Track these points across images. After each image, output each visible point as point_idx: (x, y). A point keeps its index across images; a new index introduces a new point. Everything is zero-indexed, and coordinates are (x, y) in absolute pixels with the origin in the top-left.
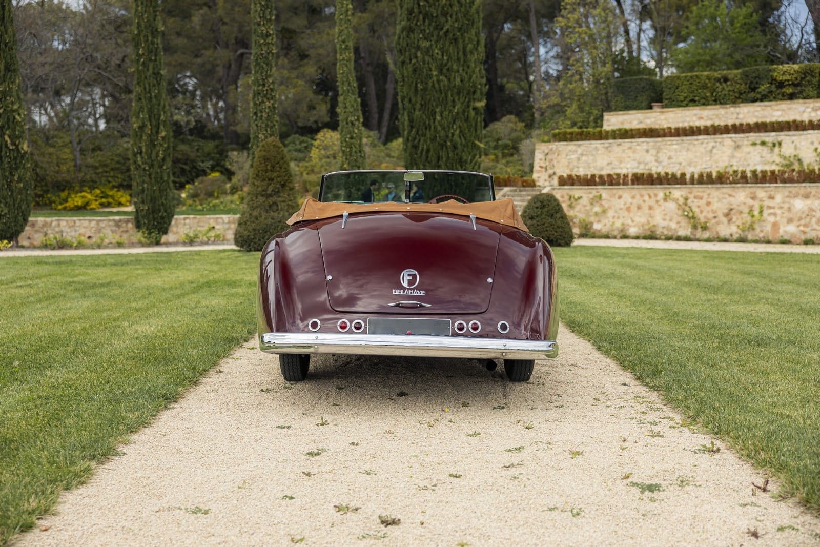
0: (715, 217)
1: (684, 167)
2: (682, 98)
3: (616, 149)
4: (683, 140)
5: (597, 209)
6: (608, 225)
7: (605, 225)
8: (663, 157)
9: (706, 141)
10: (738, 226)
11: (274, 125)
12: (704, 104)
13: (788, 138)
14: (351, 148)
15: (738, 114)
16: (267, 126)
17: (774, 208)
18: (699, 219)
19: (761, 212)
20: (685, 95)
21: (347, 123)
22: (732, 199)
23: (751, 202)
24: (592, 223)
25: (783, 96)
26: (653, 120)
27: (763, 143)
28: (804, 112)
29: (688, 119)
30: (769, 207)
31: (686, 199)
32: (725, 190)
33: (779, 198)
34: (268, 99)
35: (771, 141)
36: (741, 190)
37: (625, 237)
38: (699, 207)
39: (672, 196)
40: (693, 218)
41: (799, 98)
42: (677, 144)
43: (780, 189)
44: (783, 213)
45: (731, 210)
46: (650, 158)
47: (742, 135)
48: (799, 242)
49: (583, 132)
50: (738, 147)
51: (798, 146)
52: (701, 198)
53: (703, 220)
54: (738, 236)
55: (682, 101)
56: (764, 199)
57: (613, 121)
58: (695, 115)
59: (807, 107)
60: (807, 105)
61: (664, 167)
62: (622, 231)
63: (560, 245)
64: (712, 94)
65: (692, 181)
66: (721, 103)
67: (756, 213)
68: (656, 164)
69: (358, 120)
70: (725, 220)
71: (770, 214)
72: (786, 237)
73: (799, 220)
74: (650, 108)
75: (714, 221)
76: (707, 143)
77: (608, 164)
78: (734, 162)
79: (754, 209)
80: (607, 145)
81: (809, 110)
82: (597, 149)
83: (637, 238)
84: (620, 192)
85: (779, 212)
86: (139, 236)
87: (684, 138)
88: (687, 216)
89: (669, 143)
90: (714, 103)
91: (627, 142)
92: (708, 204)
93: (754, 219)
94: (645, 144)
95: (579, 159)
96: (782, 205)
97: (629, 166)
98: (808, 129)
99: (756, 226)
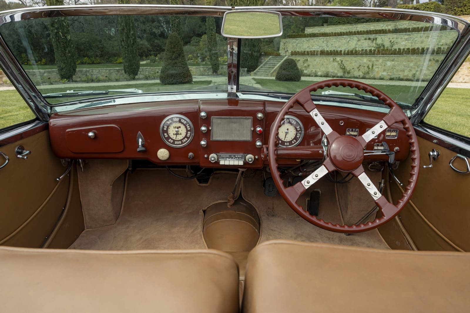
0: (353, 69)
1: (337, 48)
2: (335, 22)
3: (311, 41)
4: (337, 38)
5: (305, 65)
6: (310, 71)
7: (309, 71)
8: (329, 44)
9: (347, 38)
10: (363, 72)
11: (180, 30)
12: (344, 24)
13: (380, 36)
14: (211, 39)
15: (357, 27)
16: (177, 30)
17: (378, 65)
18: (347, 69)
19: (373, 66)
20: (337, 20)
21: (210, 30)
22: (361, 61)
23: (369, 63)
24: (303, 70)
25: (375, 20)
26: (324, 30)
27: (369, 39)
28: (383, 27)
29: (337, 30)
30: (376, 65)
31: (342, 61)
32: (358, 58)
33: (381, 61)
34: (177, 18)
35: (373, 38)
36: (365, 57)
37: (316, 76)
38: (347, 64)
39: (336, 60)
40: (344, 69)
41: (381, 21)
42: (335, 39)
43: (381, 58)
44: (382, 67)
45: (360, 65)
46: (324, 45)
47: (361, 36)
48: (387, 79)
49: (299, 34)
50: (359, 40)
51: (384, 40)
52: (348, 61)
53: (348, 70)
54: (362, 76)
55: (335, 23)
56: (375, 61)
57: (309, 30)
58: (340, 28)
59: (384, 25)
60: (384, 24)
61: (329, 48)
62: (315, 73)
63: (295, 81)
64: (347, 20)
65: (344, 54)
66: (350, 23)
67: (370, 67)
68: (327, 47)
69: (214, 28)
70: (357, 70)
71: (376, 68)
72: (382, 77)
73: (388, 70)
74: (323, 25)
75: (353, 70)
76: (347, 39)
77: (308, 47)
78: (357, 46)
79: (370, 65)
80: (307, 40)
81: (385, 26)
82: (304, 41)
83: (321, 76)
84: (315, 58)
85: (380, 67)
86: (126, 76)
87: (338, 37)
88: (342, 68)
89: (332, 39)
90: (347, 23)
91: (315, 39)
92: (351, 63)
93: (370, 69)
94: (322, 39)
95: (297, 45)
96: (382, 64)
97: (316, 48)
98: (388, 33)
99: (370, 72)
